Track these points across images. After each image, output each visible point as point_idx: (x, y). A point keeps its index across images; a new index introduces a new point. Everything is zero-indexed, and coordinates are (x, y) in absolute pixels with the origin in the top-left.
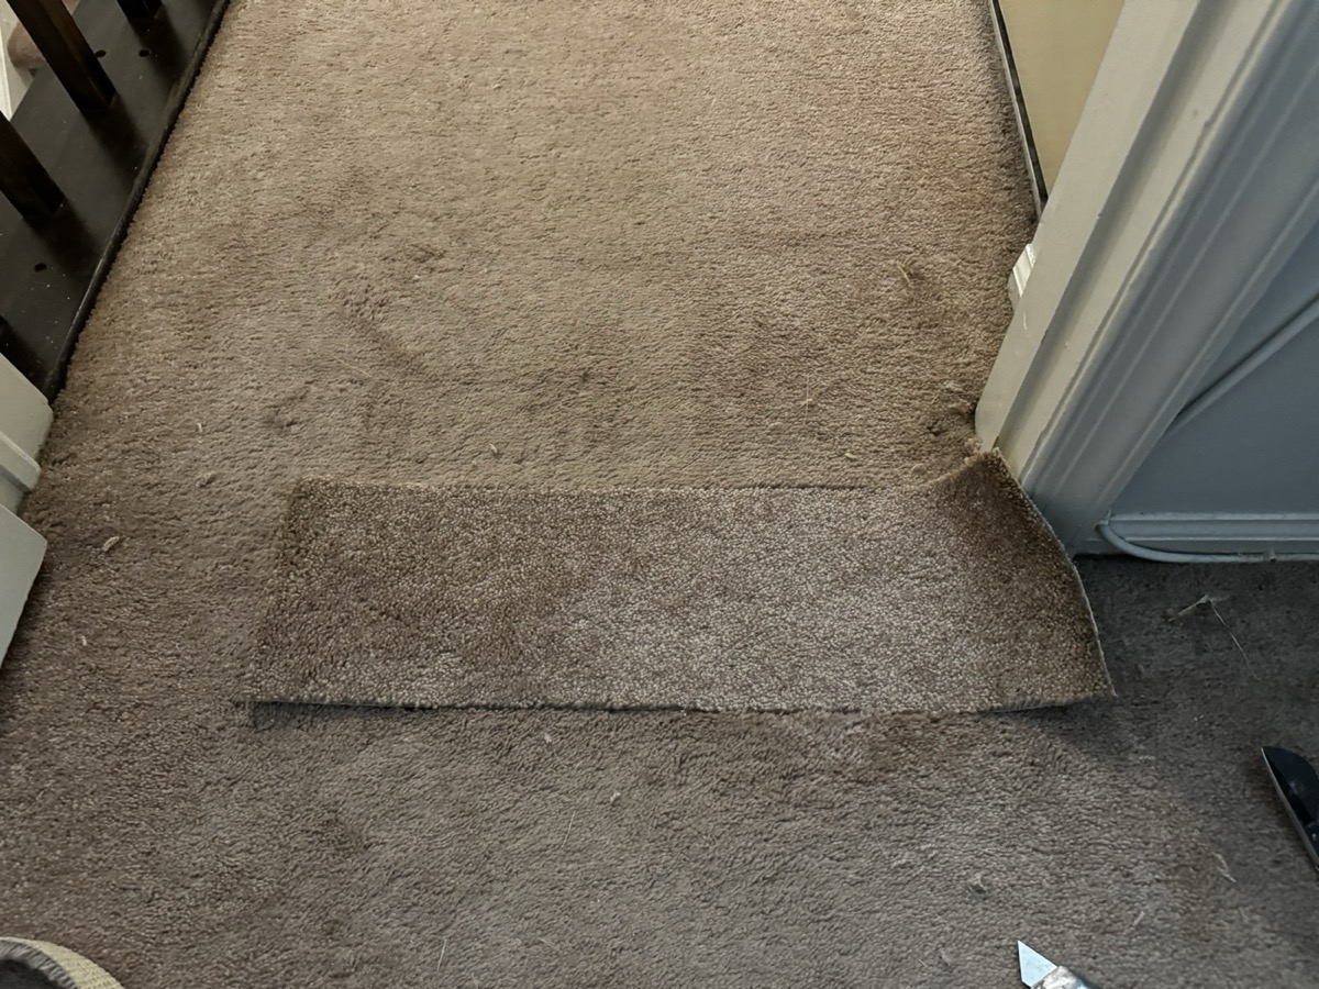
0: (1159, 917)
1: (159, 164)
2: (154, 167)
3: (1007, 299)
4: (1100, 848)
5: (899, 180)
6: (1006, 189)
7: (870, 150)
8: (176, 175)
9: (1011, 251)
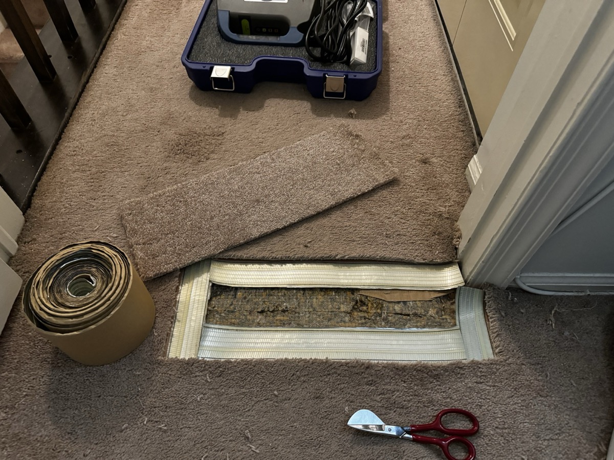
1: (77, 107)
2: (74, 108)
3: (465, 179)
5: (415, 126)
6: (462, 131)
7: (402, 113)
8: (85, 112)
9: (466, 158)
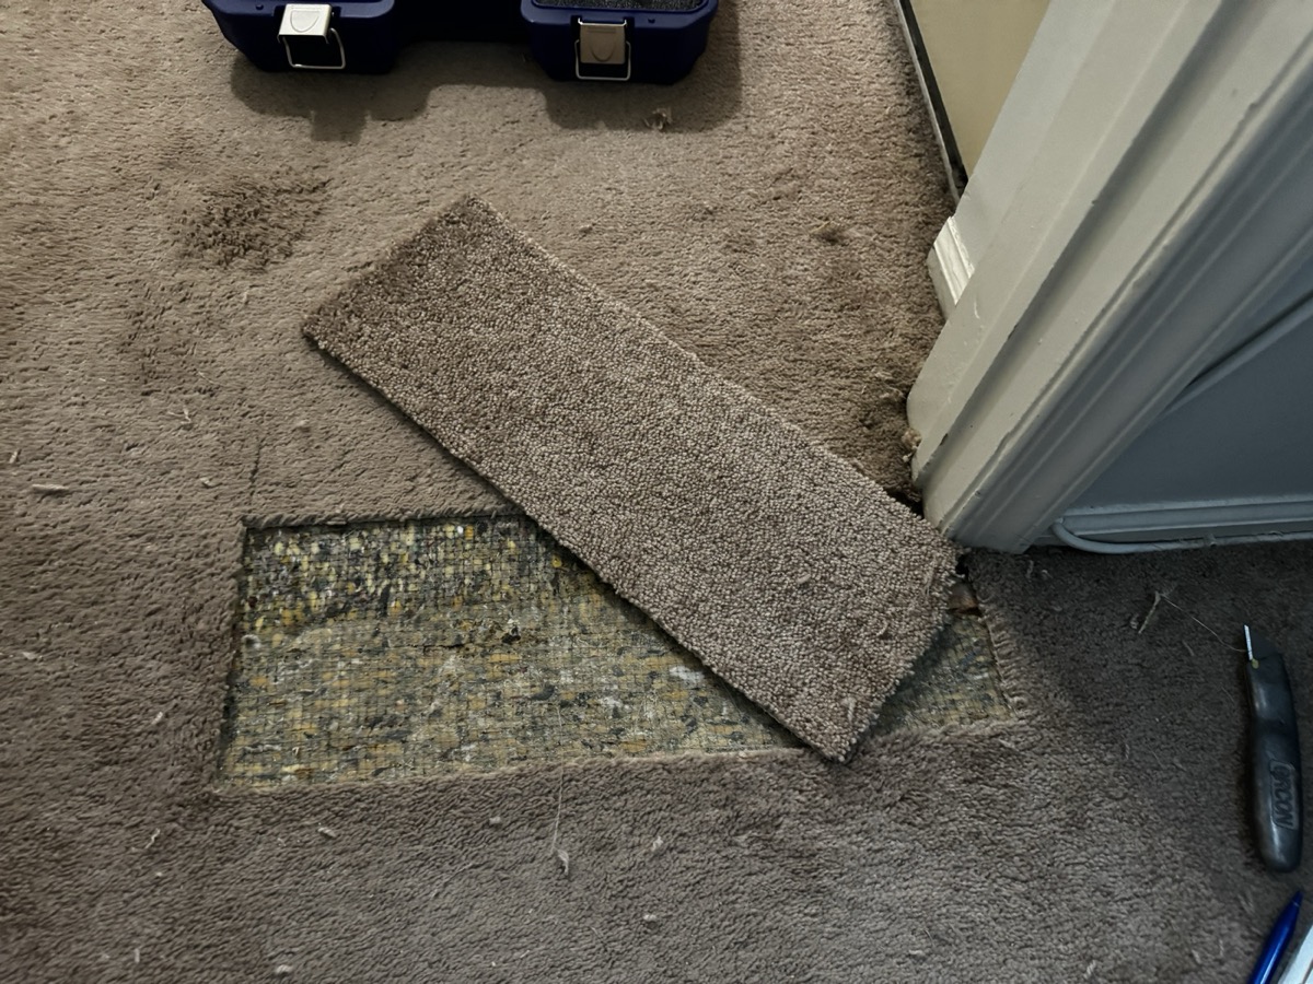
0: (1141, 933)
3: (928, 276)
4: (1077, 868)
5: (805, 146)
6: (916, 155)
7: (772, 113)
9: (927, 224)
